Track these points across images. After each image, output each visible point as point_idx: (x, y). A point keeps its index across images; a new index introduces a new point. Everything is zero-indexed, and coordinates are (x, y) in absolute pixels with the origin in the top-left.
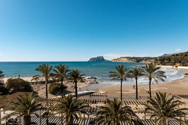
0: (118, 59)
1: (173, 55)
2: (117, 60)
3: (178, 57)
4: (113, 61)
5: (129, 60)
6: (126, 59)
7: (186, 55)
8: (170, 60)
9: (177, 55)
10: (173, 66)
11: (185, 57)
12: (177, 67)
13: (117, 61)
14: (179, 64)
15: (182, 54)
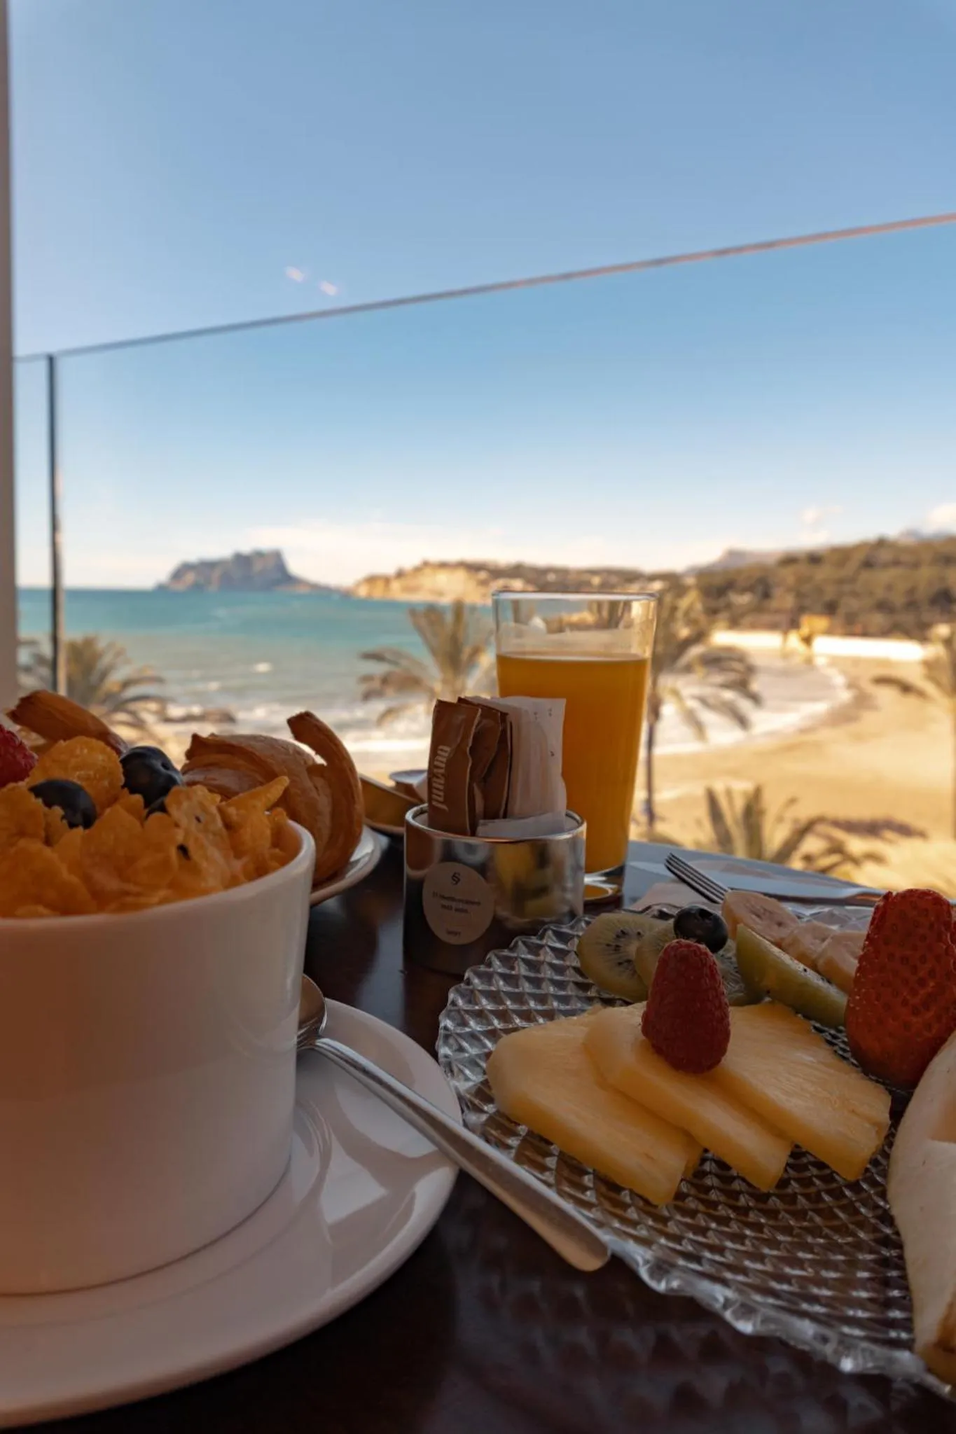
0: (400, 574)
1: (789, 560)
2: (396, 586)
3: (822, 574)
4: (363, 592)
5: (484, 583)
6: (461, 575)
7: (868, 564)
8: (766, 595)
9: (814, 559)
10: (785, 633)
11: (865, 575)
12: (807, 640)
13: (397, 592)
14: (821, 622)
15: (841, 555)
